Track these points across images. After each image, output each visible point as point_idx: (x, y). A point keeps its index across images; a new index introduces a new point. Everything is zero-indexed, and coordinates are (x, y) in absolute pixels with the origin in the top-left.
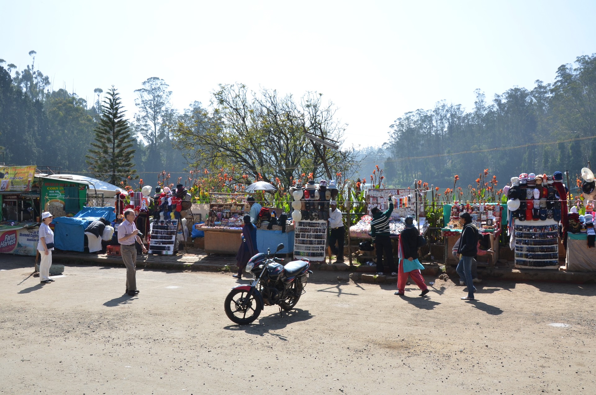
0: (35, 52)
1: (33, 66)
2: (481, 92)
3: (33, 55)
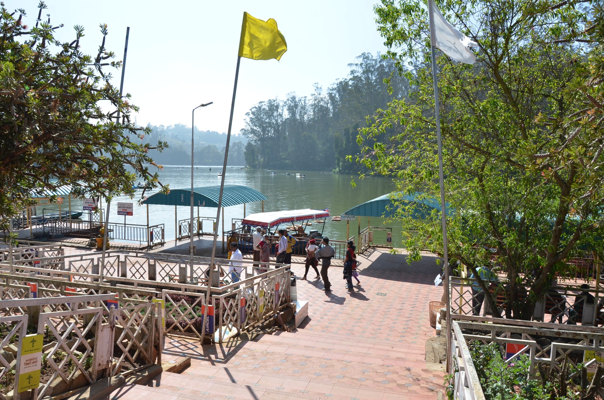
2: (319, 86)
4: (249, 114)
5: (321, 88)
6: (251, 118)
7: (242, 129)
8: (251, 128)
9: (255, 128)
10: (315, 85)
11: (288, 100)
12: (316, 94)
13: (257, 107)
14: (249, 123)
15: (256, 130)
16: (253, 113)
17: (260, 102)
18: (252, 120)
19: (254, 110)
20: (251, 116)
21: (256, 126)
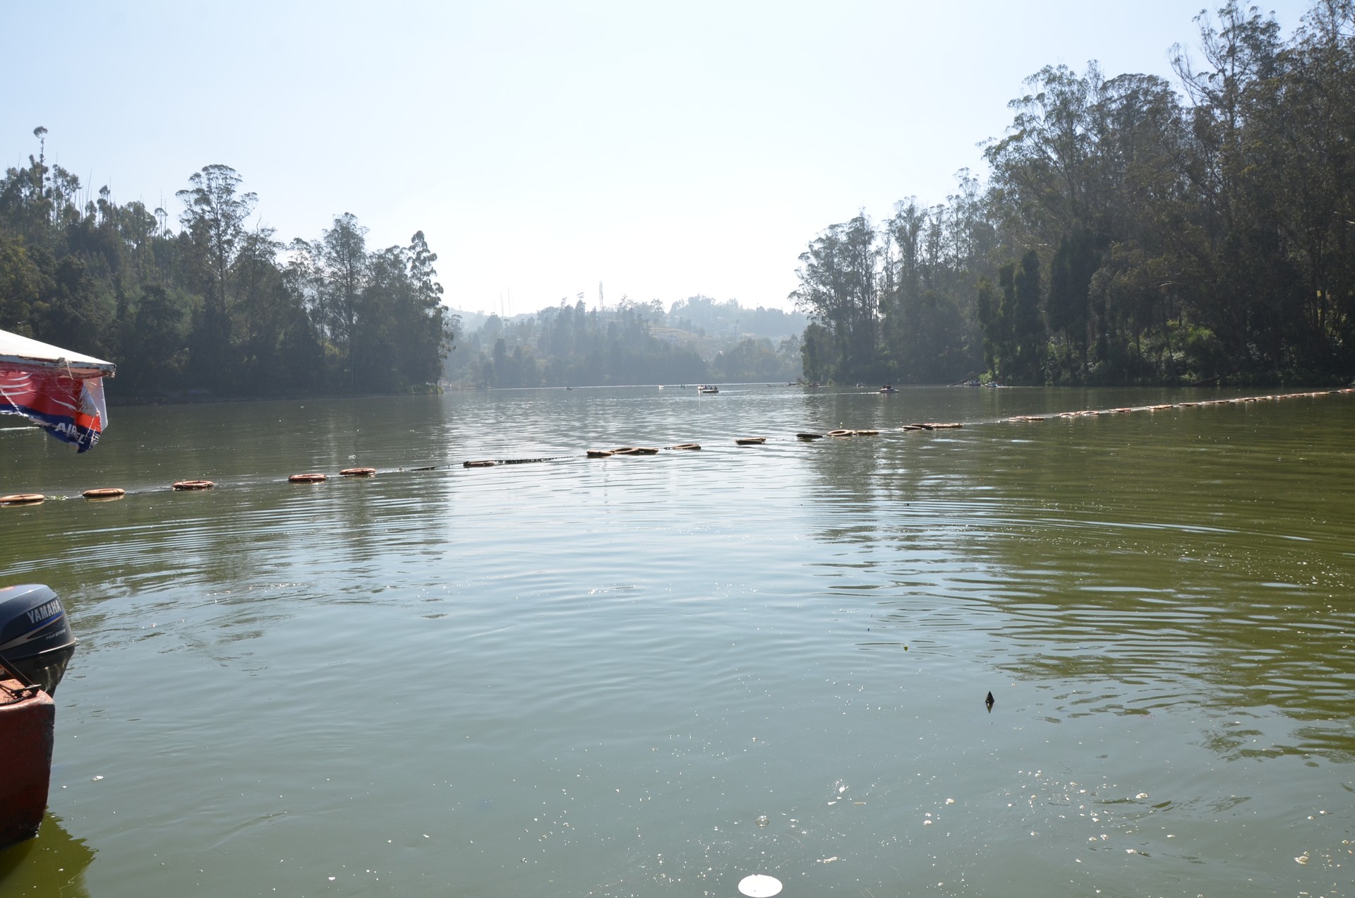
0: (45, 130)
1: (42, 156)
2: (971, 177)
3: (43, 135)
4: (808, 258)
5: (975, 180)
6: (811, 265)
7: (794, 293)
8: (814, 290)
9: (822, 288)
10: (960, 173)
11: (899, 216)
12: (963, 195)
13: (824, 237)
14: (806, 276)
15: (824, 294)
16: (816, 254)
17: (832, 227)
18: (813, 270)
19: (817, 246)
20: (813, 261)
21: (824, 284)
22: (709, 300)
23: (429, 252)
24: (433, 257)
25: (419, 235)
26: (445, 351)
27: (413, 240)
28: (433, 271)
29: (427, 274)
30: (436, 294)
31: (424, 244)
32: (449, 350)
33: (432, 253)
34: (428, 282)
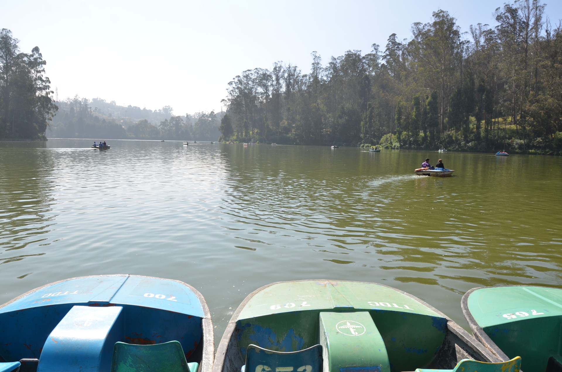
5: (320, 57)
6: (234, 88)
7: (223, 100)
13: (241, 75)
17: (245, 71)
20: (234, 85)
22: (103, 100)
23: (42, 59)
24: (44, 63)
25: (36, 49)
26: (50, 116)
27: (33, 51)
28: (43, 70)
29: (40, 72)
30: (46, 84)
31: (40, 55)
32: (53, 116)
33: (43, 60)
34: (41, 76)
